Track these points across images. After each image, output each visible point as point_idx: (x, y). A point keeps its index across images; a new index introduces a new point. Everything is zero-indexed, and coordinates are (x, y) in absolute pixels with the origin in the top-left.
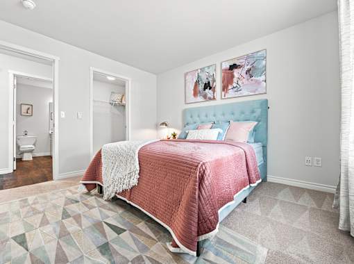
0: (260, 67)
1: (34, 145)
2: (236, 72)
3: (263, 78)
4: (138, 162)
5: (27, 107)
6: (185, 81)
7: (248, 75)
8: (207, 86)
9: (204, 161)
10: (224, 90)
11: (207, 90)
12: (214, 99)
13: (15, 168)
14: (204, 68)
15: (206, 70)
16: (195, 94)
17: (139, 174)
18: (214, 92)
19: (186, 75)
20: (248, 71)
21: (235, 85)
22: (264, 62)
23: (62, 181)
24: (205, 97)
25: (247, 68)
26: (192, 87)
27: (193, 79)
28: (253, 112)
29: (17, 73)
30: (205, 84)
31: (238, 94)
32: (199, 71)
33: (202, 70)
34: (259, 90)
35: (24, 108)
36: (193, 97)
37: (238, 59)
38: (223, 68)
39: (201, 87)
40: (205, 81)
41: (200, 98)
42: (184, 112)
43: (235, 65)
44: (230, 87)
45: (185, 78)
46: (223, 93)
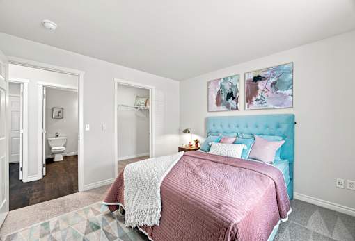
0: (286, 80)
1: (65, 146)
2: (261, 85)
3: (289, 92)
4: (160, 198)
5: (59, 110)
6: (208, 89)
7: (273, 88)
8: (231, 96)
9: (235, 222)
10: (247, 101)
11: (230, 100)
12: (237, 109)
13: (45, 174)
14: (227, 78)
15: (229, 79)
16: (218, 103)
17: (161, 213)
18: (237, 102)
19: (209, 83)
20: (273, 84)
21: (259, 97)
22: (291, 76)
23: (87, 194)
24: (228, 106)
25: (272, 80)
26: (215, 96)
27: (216, 88)
28: (278, 127)
29: (46, 84)
30: (228, 94)
31: (262, 106)
32: (222, 80)
33: (225, 79)
34: (285, 103)
35: (56, 111)
36: (215, 106)
37: (263, 71)
38: (246, 79)
39: (224, 97)
40: (228, 91)
41: (222, 108)
42: (207, 120)
43: (259, 76)
44: (254, 99)
45: (208, 86)
46: (247, 104)
